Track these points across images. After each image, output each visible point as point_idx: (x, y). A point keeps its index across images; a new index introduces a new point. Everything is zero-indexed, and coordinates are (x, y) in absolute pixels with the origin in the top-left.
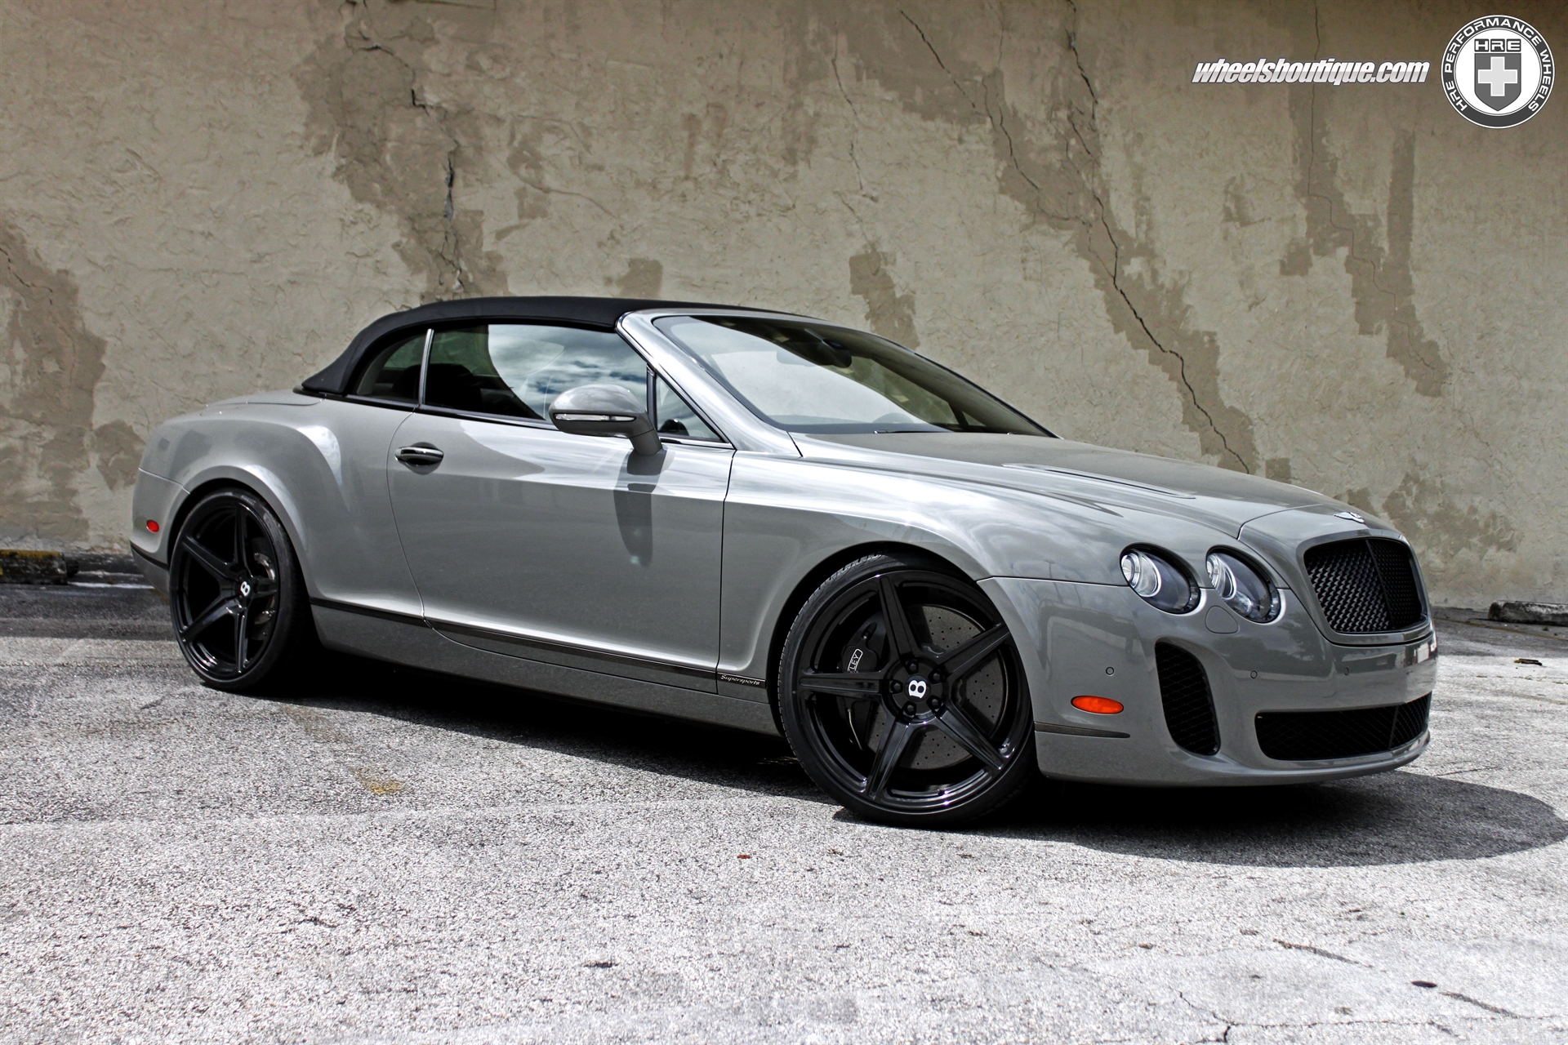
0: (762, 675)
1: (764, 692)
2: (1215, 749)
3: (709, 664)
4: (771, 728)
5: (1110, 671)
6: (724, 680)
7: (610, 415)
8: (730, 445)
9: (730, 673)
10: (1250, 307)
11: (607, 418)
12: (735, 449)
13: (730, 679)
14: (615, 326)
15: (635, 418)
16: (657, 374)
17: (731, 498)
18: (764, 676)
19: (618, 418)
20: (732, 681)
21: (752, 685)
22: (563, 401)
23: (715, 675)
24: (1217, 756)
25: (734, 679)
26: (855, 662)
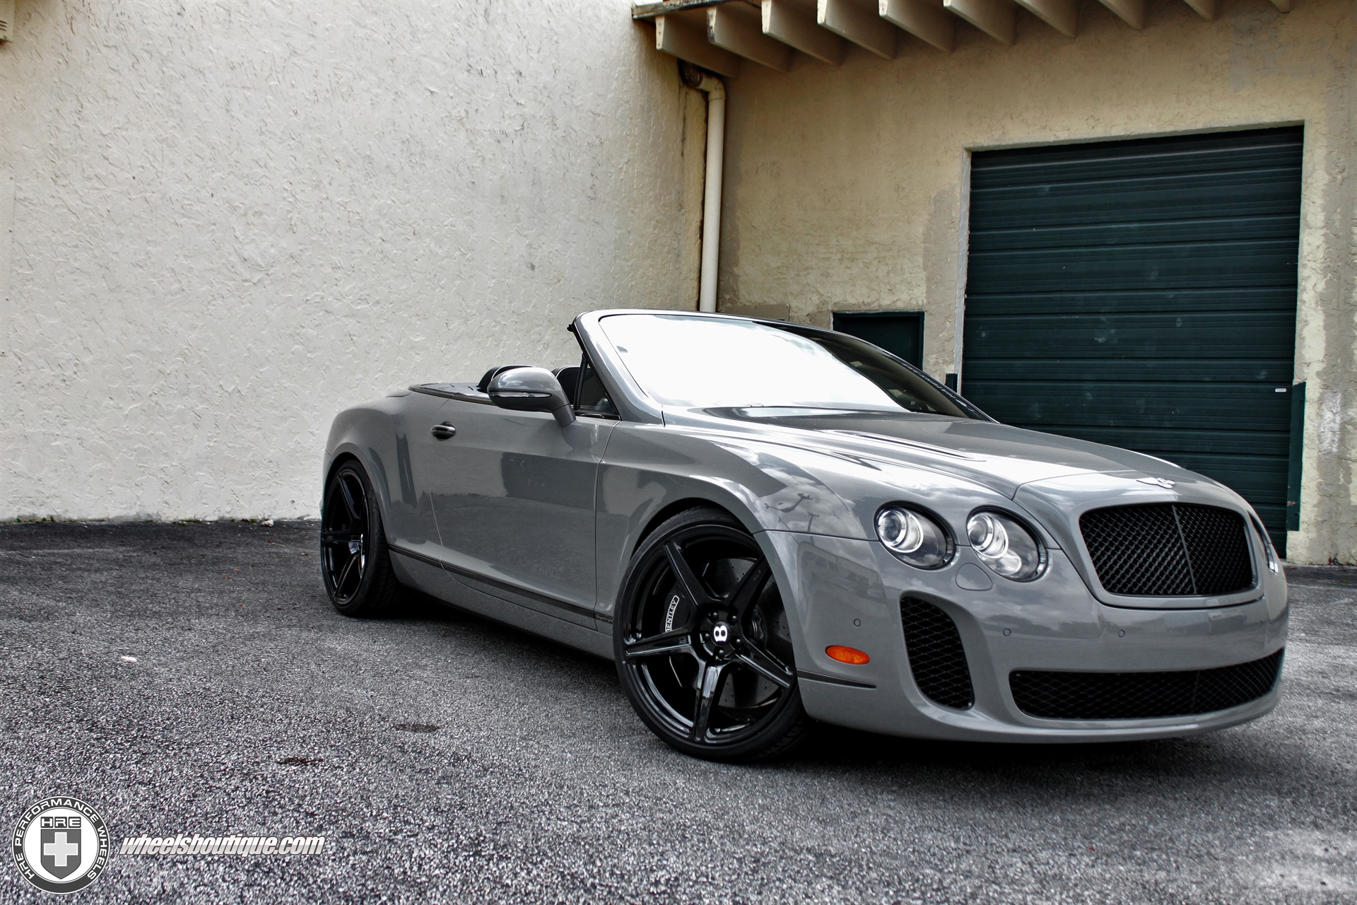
2: (969, 705)
7: (530, 392)
11: (527, 395)
19: (536, 395)
26: (673, 606)
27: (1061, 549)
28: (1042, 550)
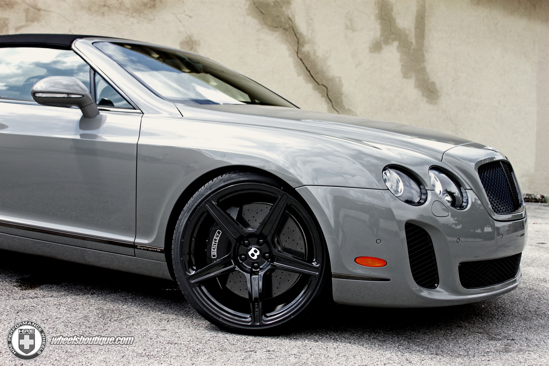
0: (162, 246)
1: (163, 255)
2: (436, 285)
3: (130, 239)
4: (167, 275)
5: (379, 241)
6: (139, 249)
7: (68, 94)
8: (139, 111)
9: (142, 245)
10: (356, 66)
11: (66, 96)
12: (143, 113)
13: (142, 248)
14: (71, 46)
15: (83, 96)
16: (95, 71)
17: (141, 142)
18: (163, 247)
19: (73, 96)
20: (144, 249)
21: (156, 251)
22: (40, 86)
23: (134, 246)
24: (438, 289)
25: (145, 248)
26: (217, 237)
27: (472, 189)
28: (463, 190)
